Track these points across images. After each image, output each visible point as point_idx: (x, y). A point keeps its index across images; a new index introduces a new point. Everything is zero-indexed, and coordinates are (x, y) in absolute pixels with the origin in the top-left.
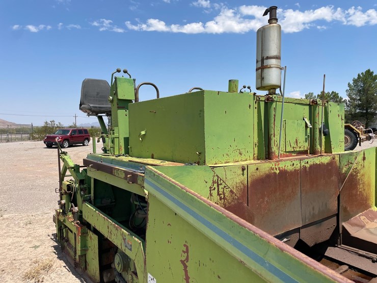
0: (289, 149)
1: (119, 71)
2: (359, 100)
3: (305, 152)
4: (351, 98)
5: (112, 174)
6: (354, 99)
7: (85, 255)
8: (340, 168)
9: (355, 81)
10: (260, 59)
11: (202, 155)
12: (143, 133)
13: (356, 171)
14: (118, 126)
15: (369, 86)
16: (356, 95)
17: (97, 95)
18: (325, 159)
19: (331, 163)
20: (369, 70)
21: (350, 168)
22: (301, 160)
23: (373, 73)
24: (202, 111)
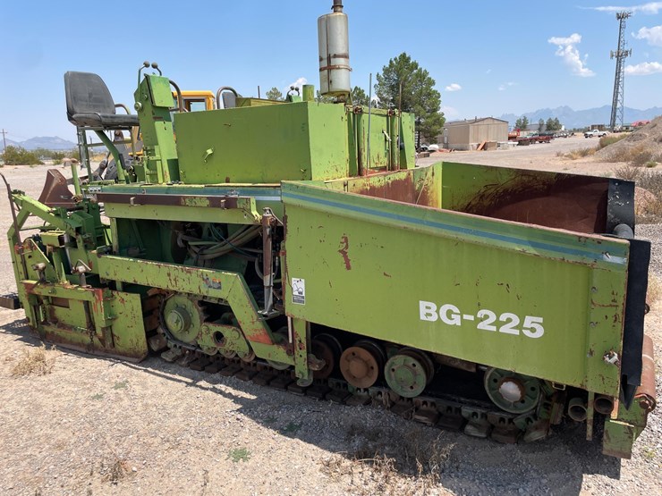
0: (373, 165)
1: (147, 66)
2: (393, 101)
3: (383, 169)
4: (382, 99)
5: (180, 205)
6: (385, 100)
7: (111, 327)
8: (413, 185)
9: (386, 71)
10: (325, 56)
11: (307, 172)
12: (210, 152)
13: (427, 188)
14: (157, 144)
15: (405, 80)
16: (388, 92)
17: (90, 97)
18: (402, 175)
19: (407, 179)
20: (405, 54)
21: (421, 185)
22: (385, 176)
23: (409, 58)
24: (306, 124)
